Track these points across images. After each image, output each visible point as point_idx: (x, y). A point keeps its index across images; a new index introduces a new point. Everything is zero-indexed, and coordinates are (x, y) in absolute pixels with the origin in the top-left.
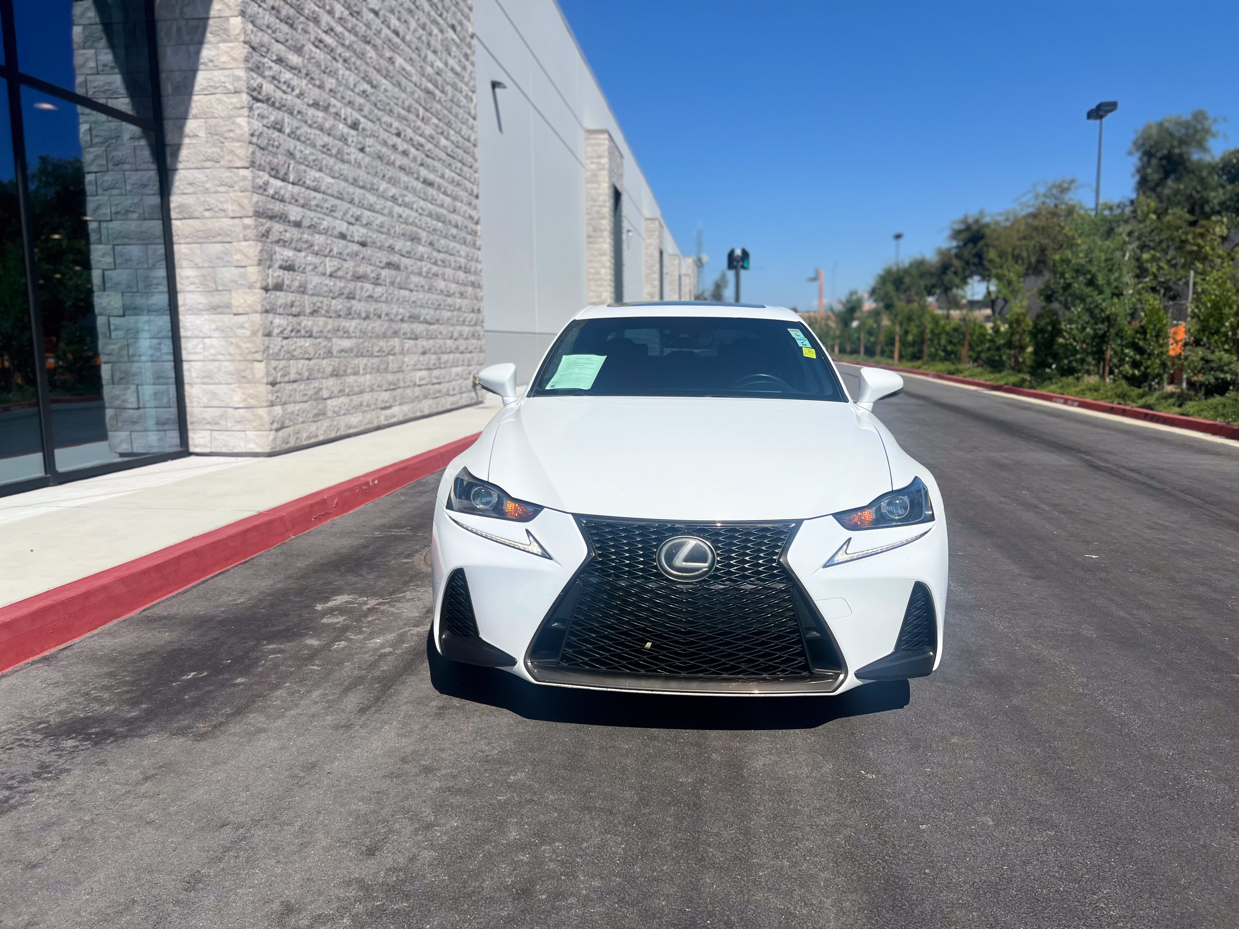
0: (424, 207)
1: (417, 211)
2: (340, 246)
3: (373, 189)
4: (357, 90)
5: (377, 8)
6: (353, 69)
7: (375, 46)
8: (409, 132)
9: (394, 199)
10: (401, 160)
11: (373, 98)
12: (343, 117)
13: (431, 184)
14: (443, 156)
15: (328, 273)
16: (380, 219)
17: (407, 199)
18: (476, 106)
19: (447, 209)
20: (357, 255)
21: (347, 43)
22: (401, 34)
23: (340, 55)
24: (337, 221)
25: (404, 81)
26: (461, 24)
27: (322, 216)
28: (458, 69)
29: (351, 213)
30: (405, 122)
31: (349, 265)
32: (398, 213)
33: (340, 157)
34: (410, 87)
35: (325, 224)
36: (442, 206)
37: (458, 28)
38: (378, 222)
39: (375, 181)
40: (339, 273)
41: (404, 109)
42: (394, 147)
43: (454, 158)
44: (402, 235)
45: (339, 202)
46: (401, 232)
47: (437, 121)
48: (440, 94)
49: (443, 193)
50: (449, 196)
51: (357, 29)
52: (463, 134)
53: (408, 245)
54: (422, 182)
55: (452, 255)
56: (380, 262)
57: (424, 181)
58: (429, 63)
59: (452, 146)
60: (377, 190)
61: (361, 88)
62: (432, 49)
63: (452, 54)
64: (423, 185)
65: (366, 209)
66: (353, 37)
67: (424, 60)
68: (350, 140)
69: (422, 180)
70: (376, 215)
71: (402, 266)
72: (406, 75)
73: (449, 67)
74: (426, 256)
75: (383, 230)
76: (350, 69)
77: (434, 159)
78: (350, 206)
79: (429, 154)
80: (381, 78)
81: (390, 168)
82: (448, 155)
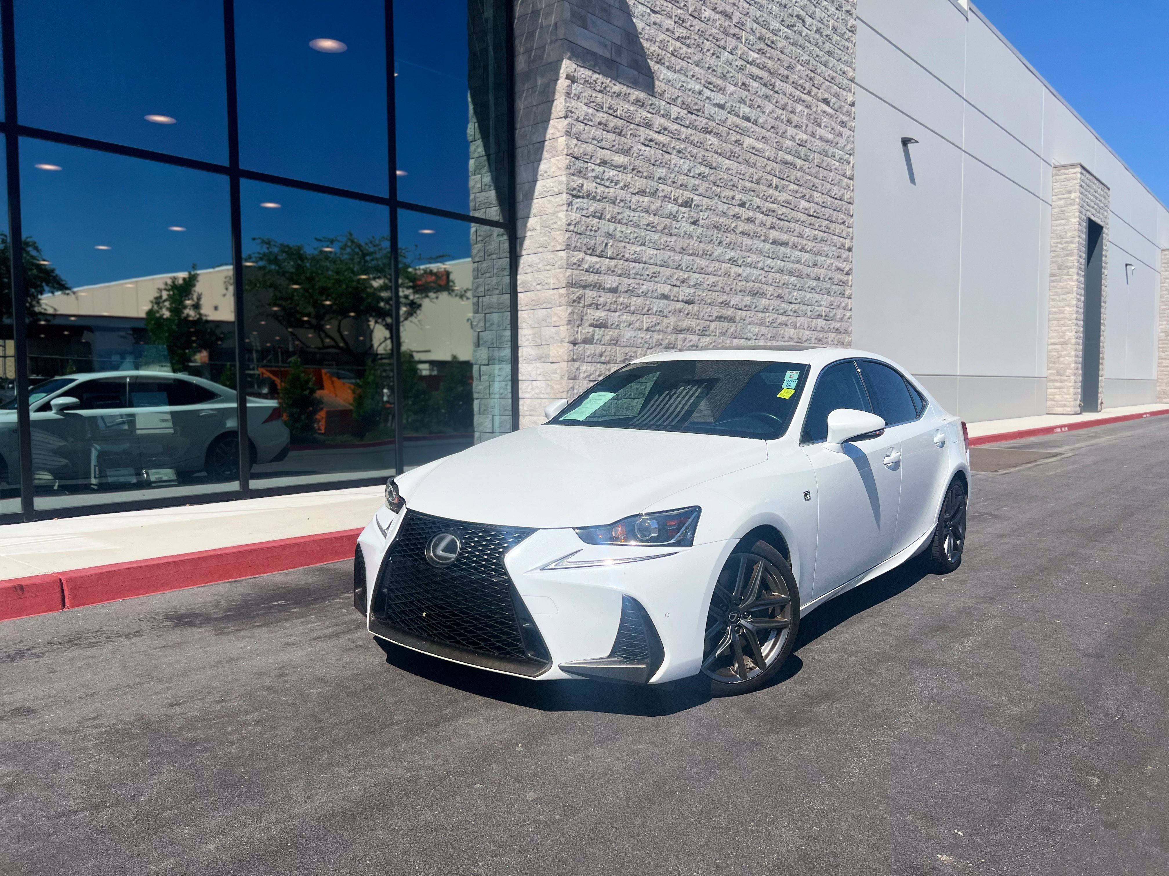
0: (772, 264)
1: (762, 269)
2: (661, 305)
3: (705, 254)
4: (691, 175)
5: (722, 102)
6: (689, 156)
7: (718, 135)
8: (757, 201)
9: (732, 261)
10: (742, 226)
11: (712, 178)
12: (673, 198)
13: (785, 244)
14: (803, 217)
15: (645, 328)
16: (712, 279)
17: (749, 260)
18: (853, 167)
19: (804, 264)
20: (680, 312)
21: (683, 137)
22: (753, 118)
23: (674, 148)
24: (659, 285)
25: (753, 159)
26: (837, 96)
27: (641, 282)
28: (830, 137)
29: (676, 277)
30: (752, 193)
31: (672, 320)
32: (735, 273)
33: (667, 231)
34: (760, 162)
35: (644, 288)
36: (798, 262)
37: (833, 100)
38: (710, 282)
39: (709, 247)
40: (658, 328)
41: (752, 182)
42: (736, 216)
43: (818, 218)
44: (740, 291)
45: (663, 269)
46: (739, 289)
47: (796, 187)
48: (803, 163)
49: (800, 251)
50: (808, 252)
51: (696, 124)
52: (833, 195)
53: (748, 300)
54: (771, 244)
55: (808, 305)
56: (710, 316)
57: (774, 242)
58: (789, 137)
59: (816, 206)
60: (710, 255)
61: (697, 172)
62: (793, 124)
63: (823, 125)
64: (772, 246)
65: (695, 272)
66: (690, 131)
67: (782, 136)
68: (681, 216)
69: (771, 241)
70: (707, 276)
71: (738, 318)
72: (756, 153)
73: (817, 137)
74: (771, 308)
75: (715, 289)
76: (685, 158)
77: (789, 222)
78: (676, 271)
79: (783, 217)
80: (724, 159)
81: (729, 235)
82: (810, 216)
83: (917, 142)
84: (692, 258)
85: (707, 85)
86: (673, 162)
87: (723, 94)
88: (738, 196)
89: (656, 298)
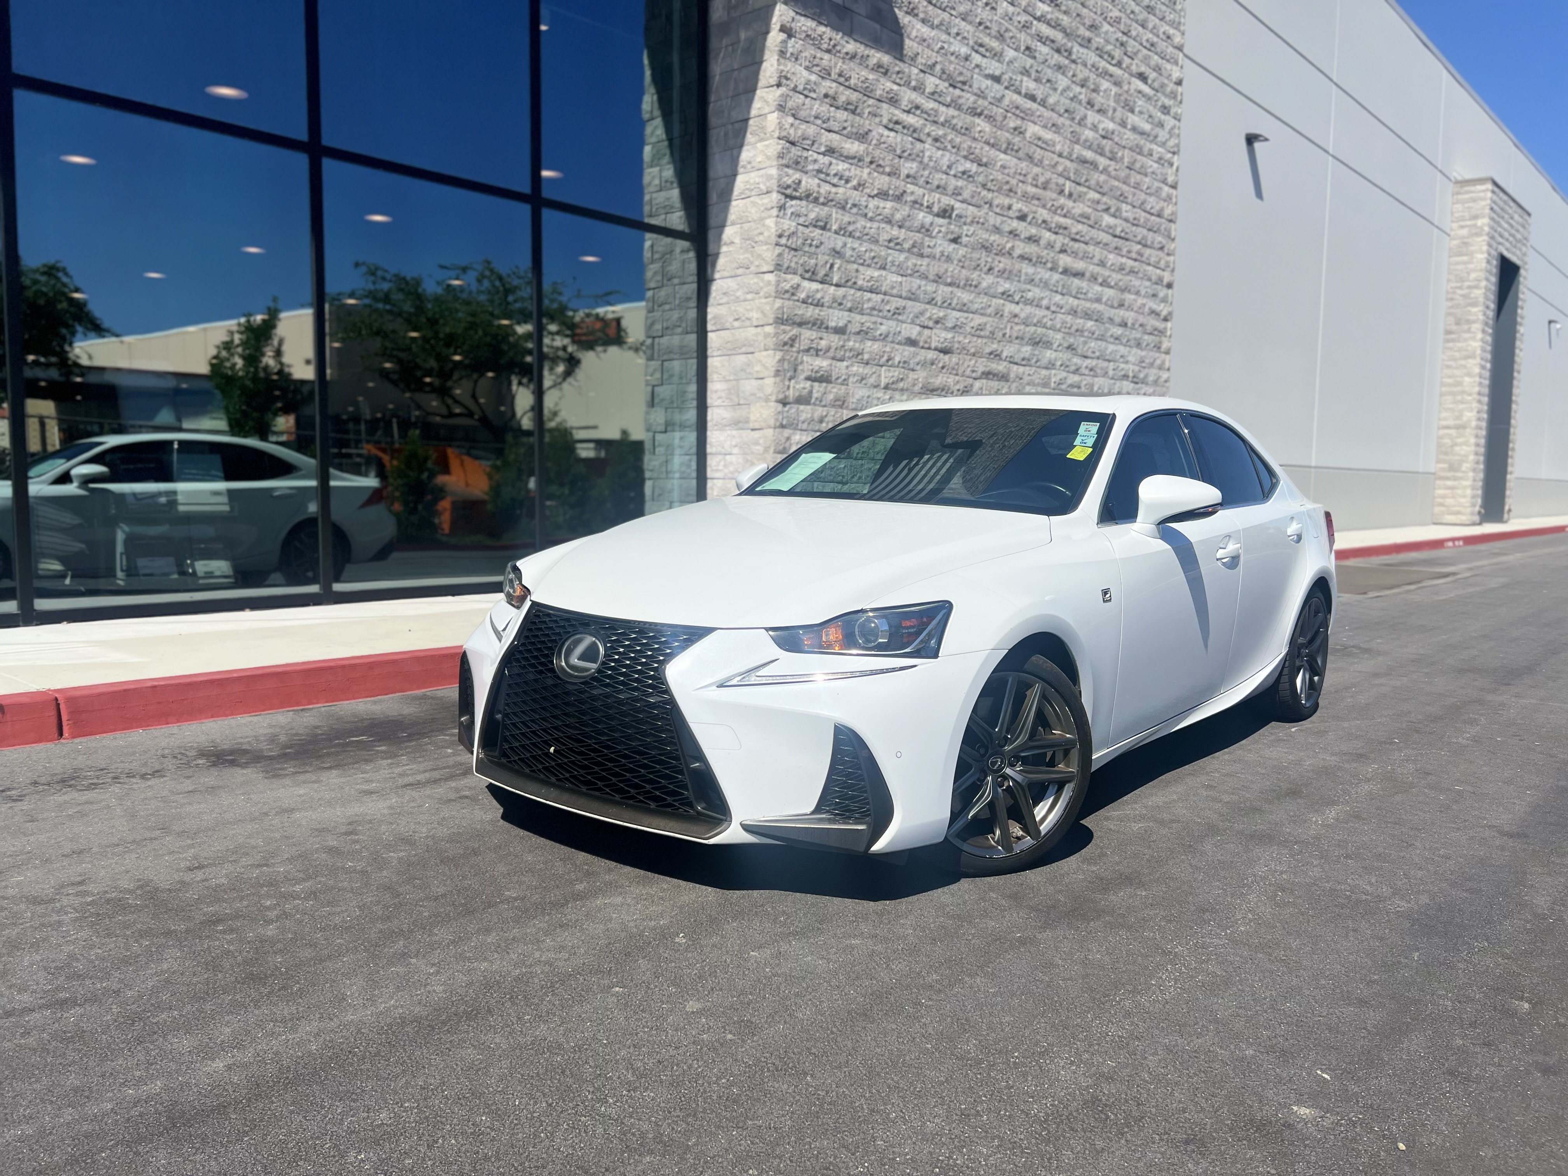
0: (1062, 302)
1: (1048, 308)
2: (906, 353)
3: (969, 285)
4: (952, 172)
5: (997, 73)
6: (949, 147)
7: (990, 118)
8: (1043, 214)
9: (1007, 296)
10: (1021, 248)
11: (981, 179)
12: (925, 204)
13: (1079, 275)
14: (1105, 237)
15: (883, 385)
16: (978, 320)
17: (1030, 295)
18: (1177, 170)
19: (1106, 304)
20: (932, 364)
21: (942, 119)
22: (1039, 96)
23: (928, 135)
24: (904, 325)
25: (1038, 154)
26: (1158, 69)
27: (879, 320)
28: (1147, 127)
29: (928, 315)
30: (1036, 202)
31: (921, 375)
32: (1010, 313)
33: (917, 251)
34: (1049, 158)
35: (883, 329)
36: (1098, 300)
37: (1153, 75)
38: (975, 323)
39: (975, 275)
40: (901, 385)
41: (1036, 186)
42: (1013, 234)
43: (1127, 240)
44: (1017, 338)
45: (910, 303)
46: (1015, 334)
47: (1097, 196)
48: (1108, 162)
49: (1101, 285)
50: (1111, 287)
51: (961, 101)
52: (1148, 208)
53: (1027, 350)
54: (1061, 273)
55: (1109, 361)
56: (973, 371)
57: (1065, 272)
58: (1089, 125)
59: (1125, 224)
60: (976, 287)
61: (961, 169)
62: (1096, 108)
63: (1137, 110)
64: (1062, 276)
65: (954, 309)
66: (952, 112)
67: (1079, 124)
68: (936, 230)
69: (1060, 270)
70: (971, 315)
71: (1012, 375)
72: (1044, 146)
73: (1129, 127)
74: (1059, 363)
75: (982, 333)
76: (944, 149)
77: (1086, 243)
78: (928, 306)
79: (1078, 237)
80: (998, 153)
81: (1002, 259)
82: (1115, 236)
83: (1266, 140)
84: (950, 289)
85: (976, 47)
86: (927, 154)
87: (999, 61)
88: (1018, 206)
89: (899, 343)
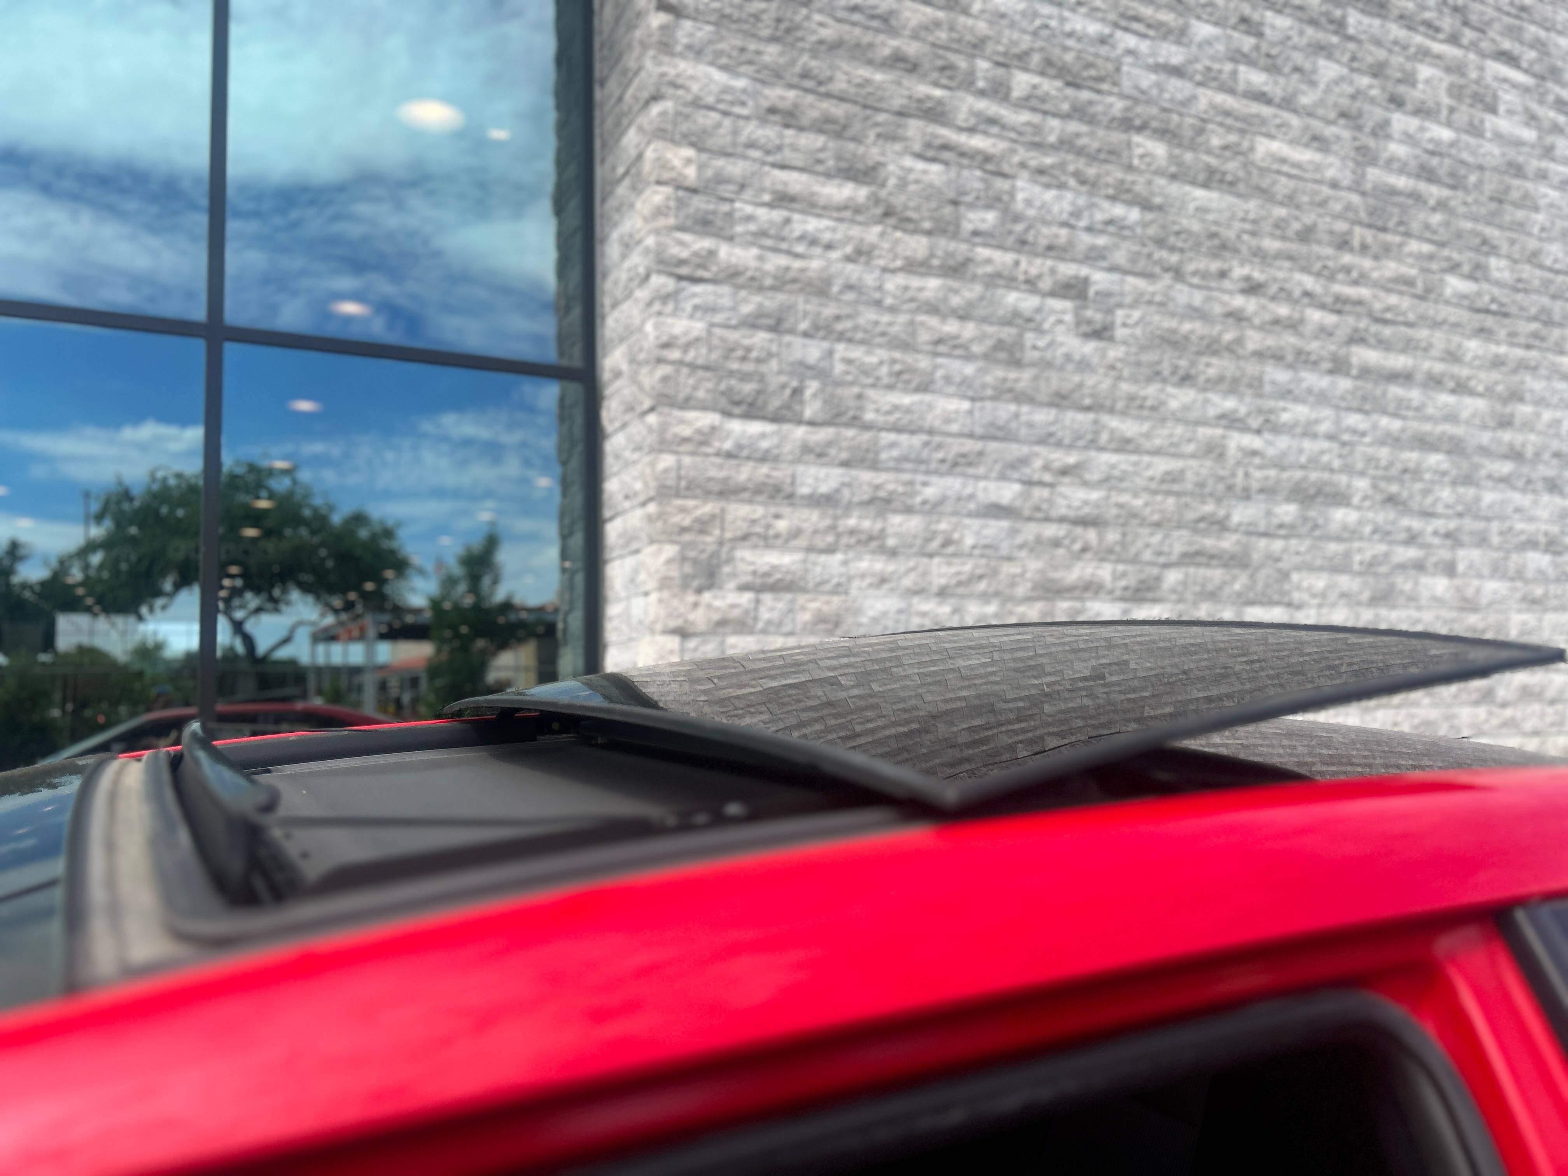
0: (1364, 426)
1: (1331, 437)
2: (989, 531)
3: (1137, 408)
4: (1082, 223)
5: (1176, 62)
6: (1073, 183)
7: (1165, 133)
8: (1303, 281)
9: (1230, 421)
11: (1151, 231)
12: (1021, 278)
13: (1400, 377)
14: (1453, 314)
15: (934, 589)
16: (1162, 465)
17: (1285, 418)
19: (1467, 423)
20: (1057, 546)
21: (1052, 139)
22: (1278, 94)
23: (1023, 165)
24: (981, 484)
25: (1283, 185)
27: (920, 478)
29: (1040, 462)
30: (1284, 264)
32: (1241, 449)
33: (1005, 356)
34: (1310, 192)
35: (930, 492)
36: (1449, 418)
38: (1155, 472)
39: (1150, 391)
40: (982, 586)
41: (1284, 238)
42: (1236, 317)
43: (1506, 315)
44: (1262, 491)
45: (993, 446)
46: (1255, 485)
47: (1426, 248)
48: (1446, 193)
49: (1453, 391)
50: (1480, 395)
51: (1093, 110)
52: (1548, 262)
53: (1288, 511)
54: (1357, 378)
55: (1488, 519)
56: (1159, 553)
57: (1365, 372)
58: (1397, 136)
59: (1496, 291)
60: (1153, 408)
61: (1099, 216)
62: (1409, 107)
63: (1502, 108)
64: (1359, 383)
65: (1102, 449)
66: (1074, 126)
67: (1374, 134)
68: (1052, 319)
69: (1354, 372)
70: (1146, 459)
71: (1256, 557)
72: (1294, 171)
73: (1488, 135)
74: (1367, 529)
75: (1176, 487)
76: (1062, 186)
77: (1409, 325)
78: (1037, 449)
79: (1388, 316)
80: (1188, 188)
81: (1214, 361)
82: (1478, 311)
84: (1091, 416)
85: (1123, 23)
86: (1020, 196)
87: (1179, 42)
88: (1239, 271)
89: (970, 515)
